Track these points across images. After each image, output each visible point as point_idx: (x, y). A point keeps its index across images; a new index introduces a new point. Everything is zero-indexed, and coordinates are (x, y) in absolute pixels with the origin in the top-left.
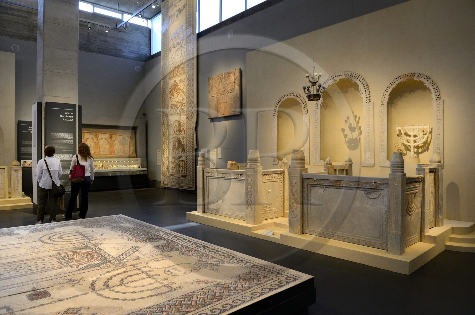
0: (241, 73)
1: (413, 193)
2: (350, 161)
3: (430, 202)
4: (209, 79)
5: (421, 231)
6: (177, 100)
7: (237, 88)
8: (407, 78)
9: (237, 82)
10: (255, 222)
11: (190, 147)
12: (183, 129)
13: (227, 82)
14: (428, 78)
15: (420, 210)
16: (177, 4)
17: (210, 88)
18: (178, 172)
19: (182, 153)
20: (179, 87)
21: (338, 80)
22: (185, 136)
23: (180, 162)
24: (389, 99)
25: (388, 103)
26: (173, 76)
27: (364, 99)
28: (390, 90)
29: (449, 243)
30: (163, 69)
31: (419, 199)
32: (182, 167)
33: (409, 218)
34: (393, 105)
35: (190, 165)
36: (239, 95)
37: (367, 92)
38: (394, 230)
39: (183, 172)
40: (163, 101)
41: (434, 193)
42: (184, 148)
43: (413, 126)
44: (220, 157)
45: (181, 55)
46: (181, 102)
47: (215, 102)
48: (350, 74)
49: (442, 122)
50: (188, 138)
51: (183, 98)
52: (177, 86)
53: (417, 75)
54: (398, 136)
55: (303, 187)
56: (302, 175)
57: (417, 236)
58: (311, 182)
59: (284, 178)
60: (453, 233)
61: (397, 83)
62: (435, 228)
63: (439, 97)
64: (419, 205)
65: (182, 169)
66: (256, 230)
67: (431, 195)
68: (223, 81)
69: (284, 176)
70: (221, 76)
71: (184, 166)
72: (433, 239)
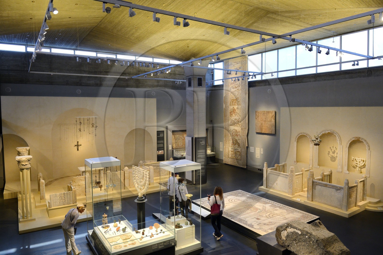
0: (276, 113)
1: (353, 191)
2: (331, 171)
3: (360, 193)
4: (256, 112)
5: (356, 203)
6: (235, 118)
7: (273, 121)
8: (357, 139)
9: (274, 117)
10: (292, 195)
11: (243, 145)
12: (239, 135)
13: (268, 116)
14: (365, 141)
15: (355, 196)
16: (235, 65)
17: (257, 117)
18: (236, 157)
19: (238, 147)
20: (236, 111)
21: (327, 133)
22: (240, 138)
23: (237, 152)
24: (349, 145)
25: (349, 147)
26: (232, 104)
27: (339, 143)
28: (350, 142)
29: (367, 208)
30: (225, 99)
31: (355, 192)
32: (238, 154)
33: (350, 199)
34: (351, 147)
35: (243, 154)
36: (274, 124)
37: (340, 140)
38: (345, 204)
39: (239, 157)
40: (225, 116)
41: (363, 189)
42: (240, 145)
43: (359, 158)
44: (262, 153)
45: (238, 94)
46: (238, 120)
47: (260, 125)
48: (333, 131)
49: (370, 159)
50: (242, 140)
51: (239, 118)
52: (235, 110)
53: (361, 138)
54: (353, 161)
55: (313, 185)
56: (313, 180)
57: (354, 205)
58: (316, 183)
59: (303, 176)
60: (370, 204)
61: (353, 140)
62: (363, 201)
63: (369, 149)
64: (355, 194)
65: (238, 156)
66: (292, 198)
67: (361, 190)
68: (265, 115)
69: (303, 175)
70: (264, 112)
71: (240, 154)
72: (359, 206)
